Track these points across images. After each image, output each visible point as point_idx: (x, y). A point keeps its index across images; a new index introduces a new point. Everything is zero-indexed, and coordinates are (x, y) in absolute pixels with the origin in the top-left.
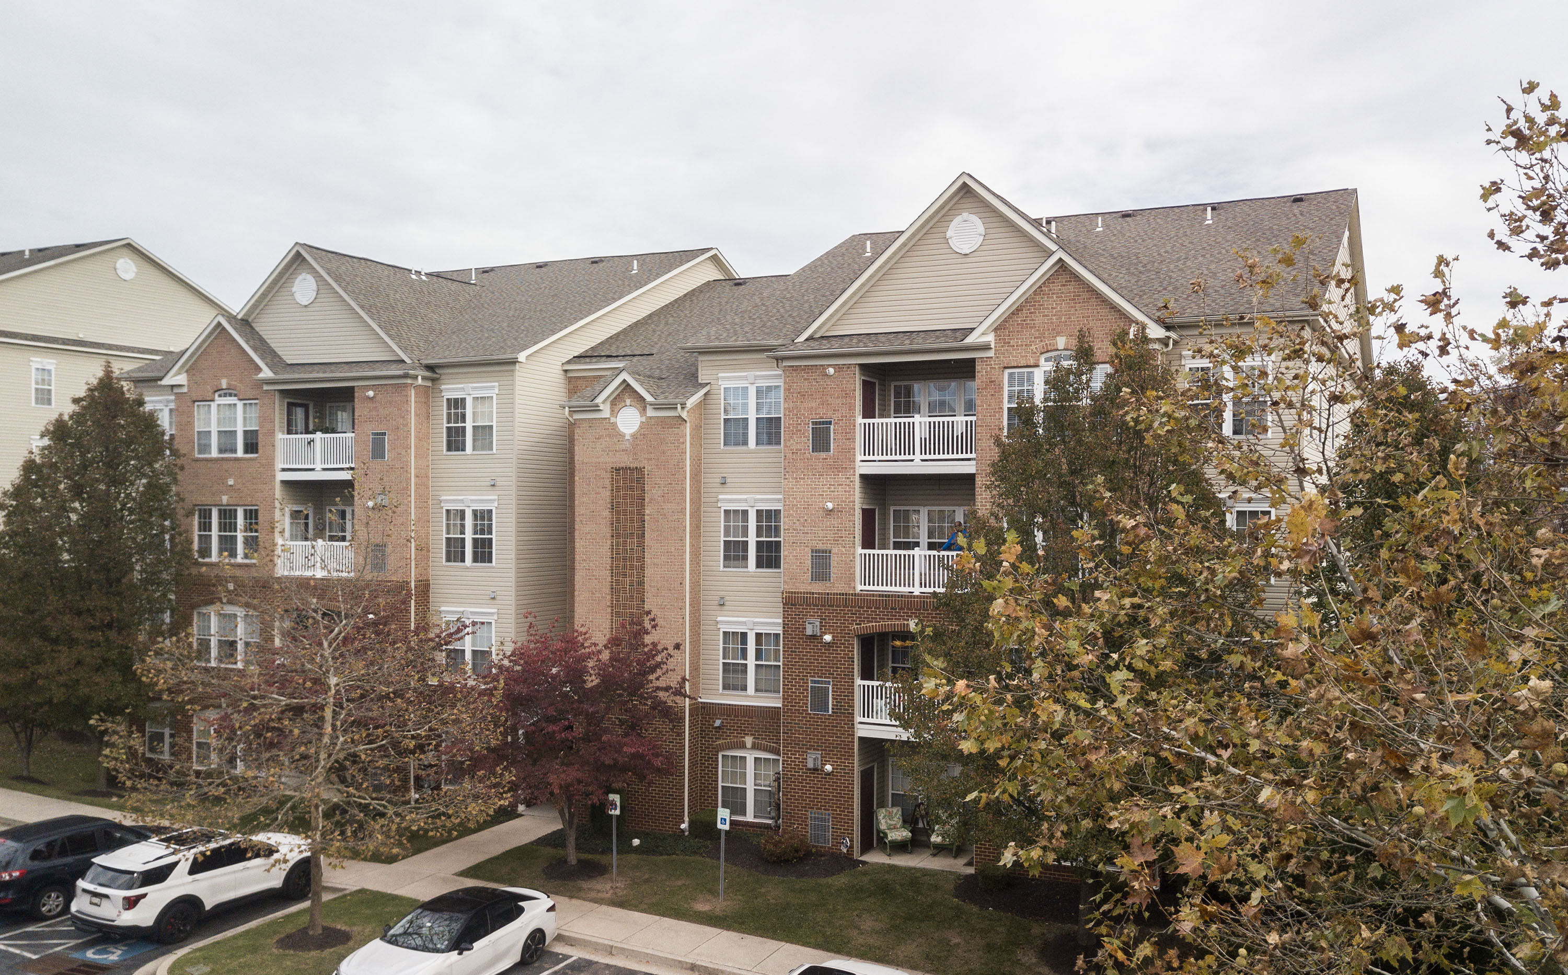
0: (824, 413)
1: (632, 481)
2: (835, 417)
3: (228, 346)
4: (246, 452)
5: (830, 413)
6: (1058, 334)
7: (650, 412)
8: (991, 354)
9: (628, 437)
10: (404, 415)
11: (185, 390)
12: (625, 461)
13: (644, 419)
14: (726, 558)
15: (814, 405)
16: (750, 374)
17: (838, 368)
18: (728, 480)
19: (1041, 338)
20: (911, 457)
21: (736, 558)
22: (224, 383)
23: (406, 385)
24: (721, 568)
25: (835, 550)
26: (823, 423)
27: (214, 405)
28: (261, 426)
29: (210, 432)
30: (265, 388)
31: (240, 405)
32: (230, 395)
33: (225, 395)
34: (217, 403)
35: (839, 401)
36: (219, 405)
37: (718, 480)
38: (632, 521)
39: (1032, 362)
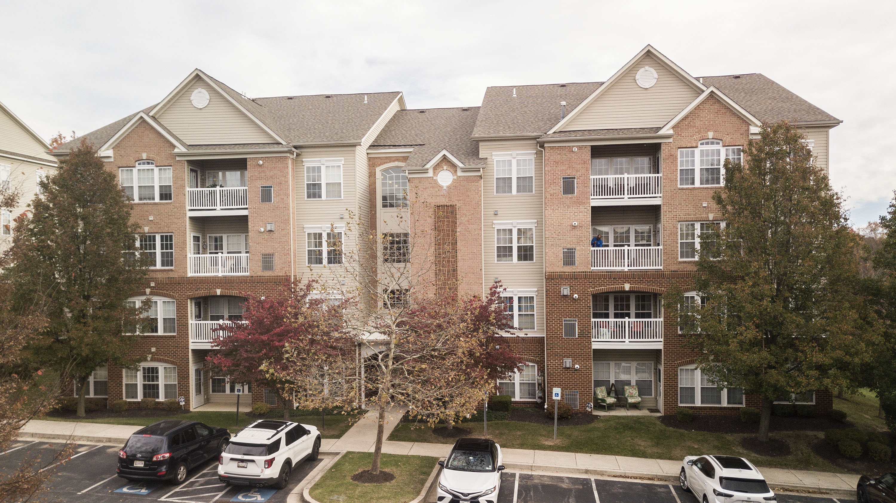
0: (569, 173)
1: (447, 213)
2: (577, 175)
3: (147, 132)
4: (161, 198)
5: (574, 173)
6: (709, 131)
7: (460, 173)
8: (671, 140)
9: (445, 188)
10: (286, 176)
11: (112, 160)
12: (444, 201)
13: (455, 177)
14: (499, 256)
15: (564, 168)
16: (514, 153)
17: (580, 148)
18: (499, 213)
19: (699, 132)
20: (622, 196)
21: (505, 256)
22: (144, 156)
23: (286, 157)
24: (496, 262)
25: (578, 248)
26: (570, 178)
27: (135, 170)
28: (174, 183)
29: (132, 187)
30: (178, 158)
31: (156, 170)
32: (148, 163)
33: (144, 164)
34: (137, 168)
35: (580, 166)
36: (138, 170)
37: (493, 213)
38: (448, 235)
39: (694, 145)
